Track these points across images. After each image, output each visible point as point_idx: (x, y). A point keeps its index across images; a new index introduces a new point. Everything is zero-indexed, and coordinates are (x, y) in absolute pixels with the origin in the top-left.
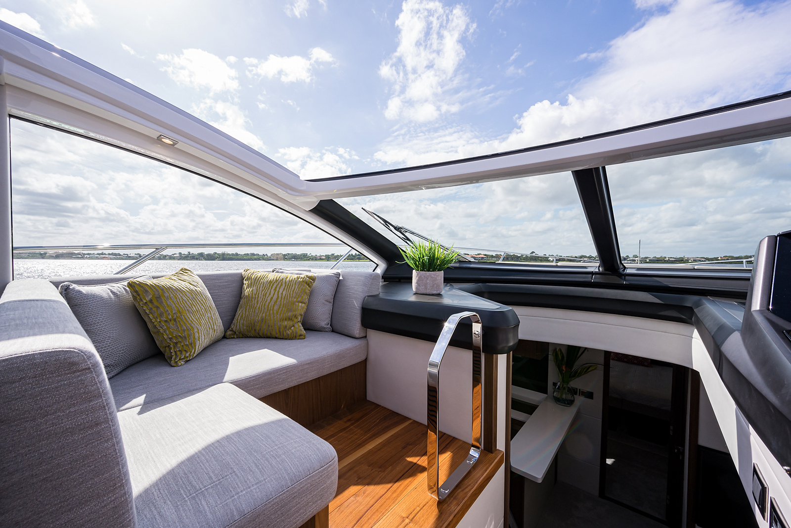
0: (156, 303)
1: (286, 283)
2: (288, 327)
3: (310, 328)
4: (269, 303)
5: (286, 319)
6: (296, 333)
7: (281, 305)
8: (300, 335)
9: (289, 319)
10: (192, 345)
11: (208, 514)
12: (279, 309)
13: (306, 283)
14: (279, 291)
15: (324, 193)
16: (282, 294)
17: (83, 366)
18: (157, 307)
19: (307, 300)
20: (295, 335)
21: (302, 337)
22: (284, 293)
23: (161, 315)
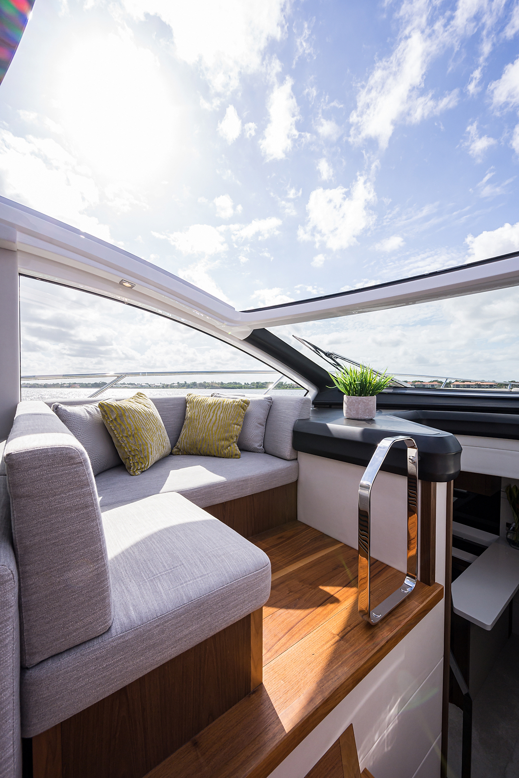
0: (119, 421)
1: (223, 406)
2: (225, 447)
3: (244, 448)
4: (209, 424)
5: (223, 440)
6: (232, 452)
7: (218, 426)
8: (236, 455)
9: (226, 439)
10: (146, 457)
11: (164, 595)
12: (217, 430)
13: (241, 407)
14: (217, 414)
15: (256, 322)
16: (220, 416)
17: (78, 460)
18: (120, 425)
19: (241, 423)
20: (231, 454)
21: (237, 456)
22: (222, 415)
23: (123, 431)
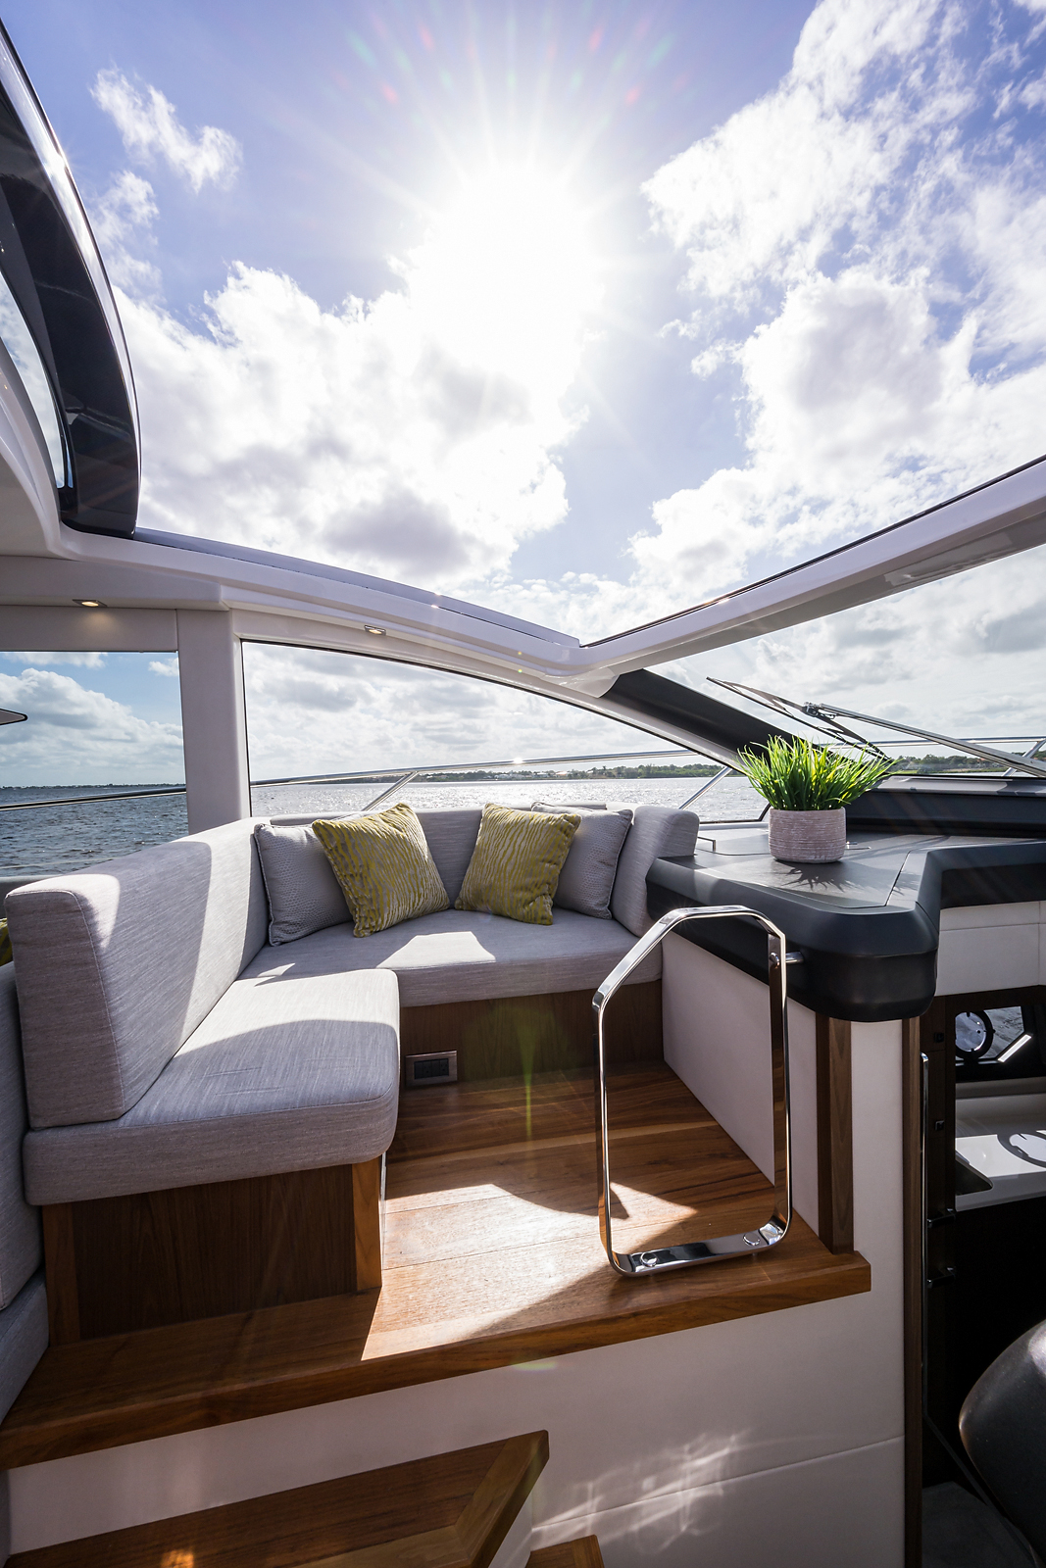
0: (341, 851)
1: (527, 828)
2: (523, 902)
3: (566, 905)
4: (501, 859)
5: (521, 889)
6: (536, 913)
7: (515, 864)
8: (543, 918)
9: (526, 888)
10: (379, 912)
12: (512, 871)
13: (561, 829)
14: (516, 842)
15: (626, 661)
16: (520, 846)
18: (342, 857)
19: (562, 861)
20: (533, 916)
21: (544, 922)
22: (523, 845)
23: (346, 866)
